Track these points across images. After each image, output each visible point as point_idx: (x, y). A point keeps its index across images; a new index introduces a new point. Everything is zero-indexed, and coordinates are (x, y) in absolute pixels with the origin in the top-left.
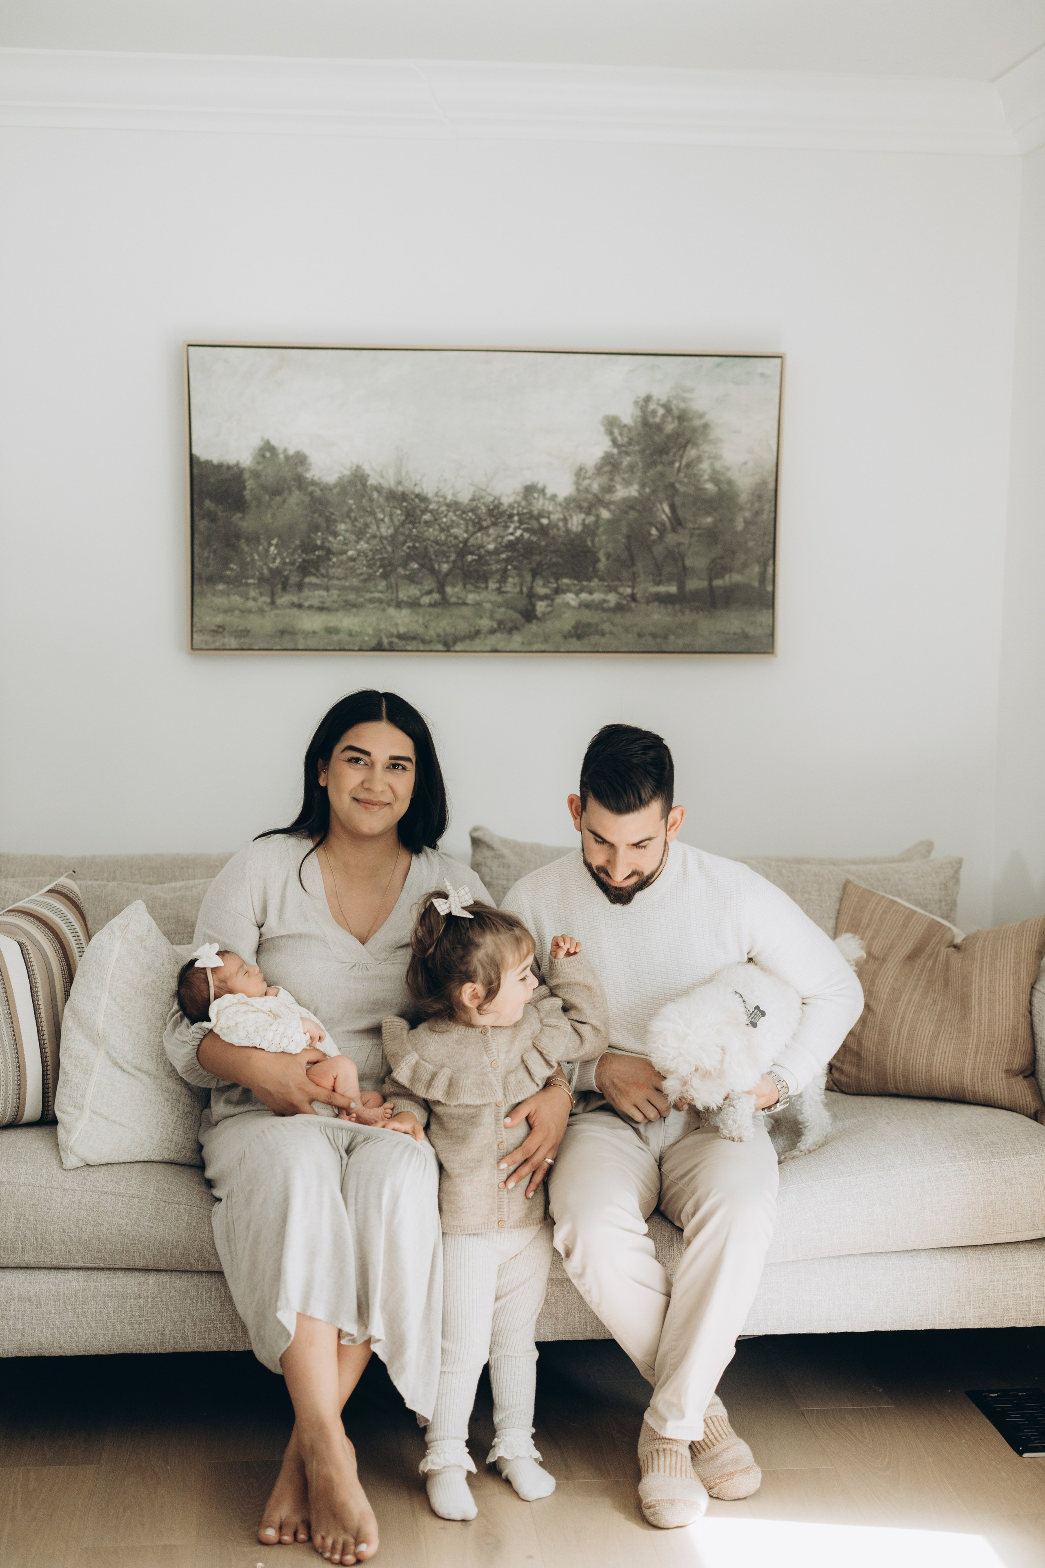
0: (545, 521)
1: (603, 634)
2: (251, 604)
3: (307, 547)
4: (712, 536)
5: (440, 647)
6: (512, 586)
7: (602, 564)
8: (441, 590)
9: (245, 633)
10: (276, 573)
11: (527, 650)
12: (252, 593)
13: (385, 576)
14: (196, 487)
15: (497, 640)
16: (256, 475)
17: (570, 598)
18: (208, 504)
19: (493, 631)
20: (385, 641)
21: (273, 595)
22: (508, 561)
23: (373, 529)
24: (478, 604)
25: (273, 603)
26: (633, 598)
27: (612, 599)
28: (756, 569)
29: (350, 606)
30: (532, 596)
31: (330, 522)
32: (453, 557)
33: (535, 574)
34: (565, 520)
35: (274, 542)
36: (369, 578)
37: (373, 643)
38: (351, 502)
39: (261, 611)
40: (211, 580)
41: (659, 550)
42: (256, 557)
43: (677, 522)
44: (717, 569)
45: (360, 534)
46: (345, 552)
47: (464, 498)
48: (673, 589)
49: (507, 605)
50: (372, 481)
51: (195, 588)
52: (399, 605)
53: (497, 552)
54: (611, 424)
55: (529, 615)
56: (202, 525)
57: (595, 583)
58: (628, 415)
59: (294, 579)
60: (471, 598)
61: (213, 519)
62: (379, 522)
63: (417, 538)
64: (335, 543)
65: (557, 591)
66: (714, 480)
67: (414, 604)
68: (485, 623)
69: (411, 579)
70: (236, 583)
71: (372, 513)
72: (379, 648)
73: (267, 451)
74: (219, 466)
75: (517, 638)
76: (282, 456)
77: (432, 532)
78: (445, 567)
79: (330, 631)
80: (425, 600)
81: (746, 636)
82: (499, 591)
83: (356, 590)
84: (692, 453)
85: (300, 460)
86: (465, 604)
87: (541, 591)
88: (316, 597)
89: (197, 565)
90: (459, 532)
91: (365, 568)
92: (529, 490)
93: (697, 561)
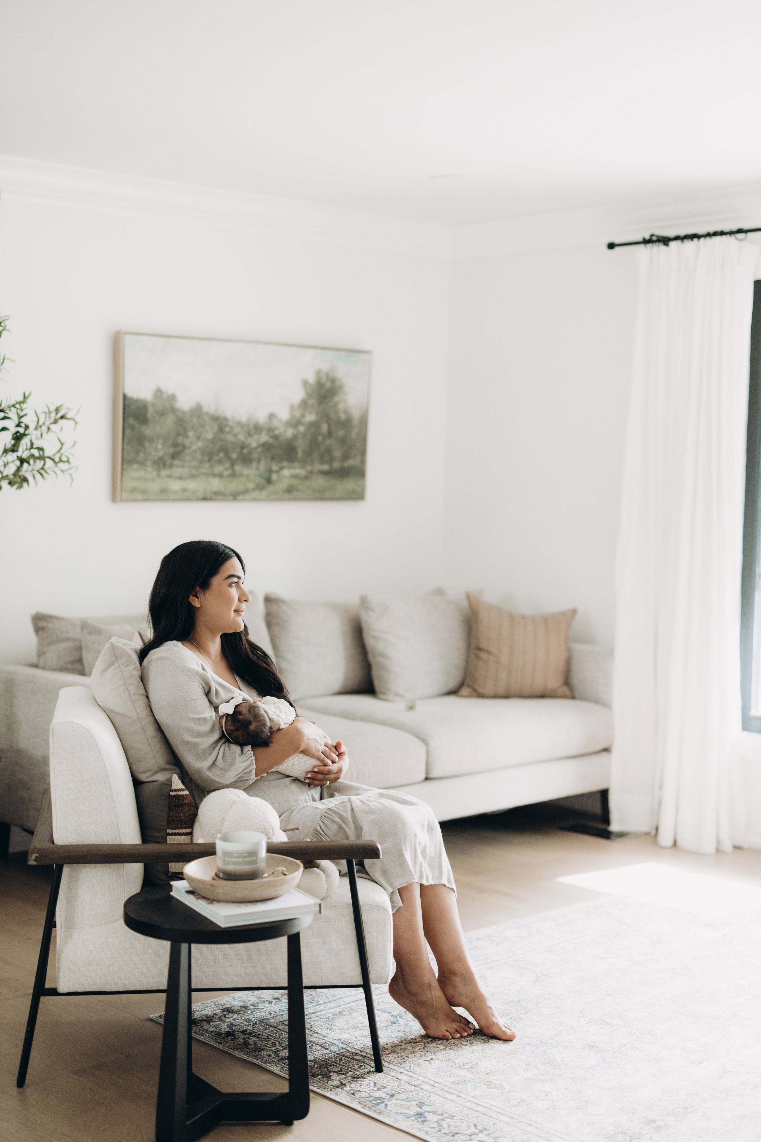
0: (277, 432)
1: (298, 490)
2: (149, 476)
3: (175, 445)
4: (343, 441)
5: (231, 498)
6: (263, 466)
7: (300, 454)
8: (232, 467)
9: (144, 492)
10: (161, 458)
11: (268, 499)
12: (150, 469)
13: (209, 460)
14: (126, 411)
15: (256, 494)
16: (153, 405)
17: (286, 472)
18: (131, 421)
19: (254, 490)
20: (208, 495)
21: (159, 470)
22: (262, 452)
23: (204, 436)
24: (248, 476)
25: (159, 476)
26: (311, 472)
27: (303, 472)
28: (359, 458)
29: (193, 476)
30: (270, 471)
31: (185, 431)
32: (238, 450)
33: (273, 458)
34: (285, 431)
35: (161, 441)
36: (202, 462)
37: (201, 496)
38: (195, 421)
39: (153, 480)
40: (131, 462)
41: (322, 448)
42: (151, 450)
43: (330, 434)
44: (345, 457)
45: (198, 437)
46: (190, 448)
47: (244, 419)
48: (326, 467)
49: (261, 476)
50: (205, 409)
51: (125, 466)
52: (214, 475)
53: (256, 448)
54: (305, 383)
55: (269, 481)
56: (128, 432)
57: (296, 464)
58: (312, 379)
59: (169, 462)
60: (246, 472)
61: (132, 428)
62: (207, 431)
63: (224, 440)
64: (187, 442)
65: (282, 468)
66: (346, 412)
67: (220, 475)
68: (251, 485)
69: (220, 462)
70: (142, 464)
71: (203, 426)
72: (205, 499)
73: (159, 392)
74: (136, 401)
75: (264, 494)
76: (165, 396)
77: (230, 438)
78: (234, 456)
79: (184, 490)
80: (226, 473)
81: (354, 492)
82: (257, 468)
83: (197, 468)
84: (336, 399)
85: (173, 398)
86: (241, 475)
87: (275, 467)
88: (178, 471)
89: (125, 455)
90: (241, 437)
91: (199, 456)
92: (272, 416)
93: (337, 453)
